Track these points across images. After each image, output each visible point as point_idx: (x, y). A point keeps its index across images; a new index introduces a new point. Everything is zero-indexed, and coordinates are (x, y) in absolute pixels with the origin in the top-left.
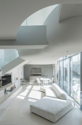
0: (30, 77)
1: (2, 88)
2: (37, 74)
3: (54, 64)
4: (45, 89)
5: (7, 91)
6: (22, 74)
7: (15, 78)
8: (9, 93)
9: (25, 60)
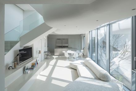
0: (55, 49)
1: (20, 66)
2: (63, 45)
3: (85, 34)
4: (77, 66)
5: (27, 69)
6: (45, 46)
7: (37, 52)
8: (29, 72)
9: (52, 28)
